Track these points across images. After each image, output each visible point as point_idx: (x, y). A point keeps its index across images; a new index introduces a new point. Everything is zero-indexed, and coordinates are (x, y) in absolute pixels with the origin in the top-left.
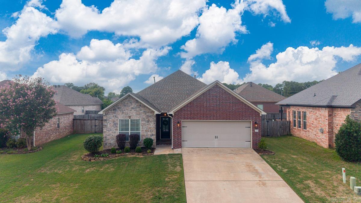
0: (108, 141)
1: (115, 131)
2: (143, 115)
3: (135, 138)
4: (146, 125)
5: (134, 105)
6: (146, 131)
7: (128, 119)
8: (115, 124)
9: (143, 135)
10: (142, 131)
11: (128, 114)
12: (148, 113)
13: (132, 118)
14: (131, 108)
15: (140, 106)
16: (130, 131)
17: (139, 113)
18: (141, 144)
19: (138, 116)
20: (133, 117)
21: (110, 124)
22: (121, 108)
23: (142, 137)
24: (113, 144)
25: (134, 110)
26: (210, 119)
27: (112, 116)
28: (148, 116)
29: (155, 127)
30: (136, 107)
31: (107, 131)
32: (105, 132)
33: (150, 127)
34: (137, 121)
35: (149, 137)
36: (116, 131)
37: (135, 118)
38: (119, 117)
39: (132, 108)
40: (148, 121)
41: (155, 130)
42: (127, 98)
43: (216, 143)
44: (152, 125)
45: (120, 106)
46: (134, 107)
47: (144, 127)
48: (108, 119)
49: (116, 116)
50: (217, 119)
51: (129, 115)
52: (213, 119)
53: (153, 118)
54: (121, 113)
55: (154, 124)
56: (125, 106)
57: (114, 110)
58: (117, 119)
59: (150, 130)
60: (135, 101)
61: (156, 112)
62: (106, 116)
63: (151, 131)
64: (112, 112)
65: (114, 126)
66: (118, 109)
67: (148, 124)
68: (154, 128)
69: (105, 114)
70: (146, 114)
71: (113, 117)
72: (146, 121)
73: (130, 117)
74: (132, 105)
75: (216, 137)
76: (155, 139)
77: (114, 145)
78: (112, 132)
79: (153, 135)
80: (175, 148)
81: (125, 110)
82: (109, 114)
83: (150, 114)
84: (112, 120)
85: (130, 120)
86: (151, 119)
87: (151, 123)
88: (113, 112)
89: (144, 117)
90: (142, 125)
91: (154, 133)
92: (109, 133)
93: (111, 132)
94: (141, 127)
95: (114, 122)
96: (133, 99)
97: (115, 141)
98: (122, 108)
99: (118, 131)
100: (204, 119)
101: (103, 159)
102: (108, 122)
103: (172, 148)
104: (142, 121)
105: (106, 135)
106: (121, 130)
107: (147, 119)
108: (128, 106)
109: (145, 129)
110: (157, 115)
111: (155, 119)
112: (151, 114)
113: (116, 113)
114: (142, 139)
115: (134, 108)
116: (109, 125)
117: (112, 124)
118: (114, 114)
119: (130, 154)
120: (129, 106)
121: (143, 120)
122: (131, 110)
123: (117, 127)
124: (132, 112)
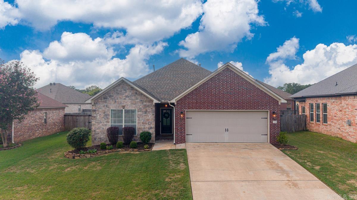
0: (97, 135)
1: (105, 123)
2: (139, 104)
3: (130, 131)
4: (143, 117)
5: (128, 93)
6: (143, 123)
7: (122, 109)
8: (106, 115)
9: (140, 129)
10: (139, 123)
11: (121, 103)
12: (145, 102)
13: (126, 108)
14: (125, 96)
15: (136, 93)
16: (123, 124)
17: (135, 102)
18: (137, 139)
19: (134, 106)
20: (128, 107)
21: (101, 115)
22: (113, 96)
23: (138, 131)
24: (103, 139)
25: (129, 99)
26: (219, 109)
27: (102, 105)
28: (145, 106)
29: (154, 118)
30: (131, 95)
31: (97, 124)
32: (94, 125)
33: (148, 118)
34: (133, 111)
35: (146, 130)
36: (108, 124)
37: (130, 108)
38: (110, 107)
39: (127, 96)
40: (146, 112)
41: (154, 122)
42: (121, 85)
43: (226, 137)
44: (150, 116)
45: (111, 94)
46: (129, 95)
47: (141, 118)
48: (97, 109)
49: (107, 106)
50: (227, 109)
51: (123, 105)
52: (223, 109)
53: (151, 108)
54: (113, 102)
55: (153, 115)
56: (118, 93)
57: (104, 98)
58: (109, 109)
59: (147, 122)
60: (130, 87)
61: (156, 101)
62: (95, 106)
63: (149, 123)
64: (102, 101)
65: (105, 117)
66: (110, 97)
67: (145, 116)
68: (153, 120)
69: (94, 103)
70: (143, 103)
71: (104, 107)
72: (143, 112)
73: (124, 107)
74: (126, 92)
75: (227, 129)
76: (154, 132)
77: (105, 140)
78: (103, 125)
79: (151, 128)
80: (178, 143)
81: (118, 99)
82: (99, 103)
83: (148, 103)
84: (102, 110)
85: (124, 110)
86: (149, 109)
87: (149, 114)
88: (104, 101)
89: (141, 107)
90: (139, 116)
91: (153, 125)
92: (99, 126)
93: (101, 124)
94: (137, 119)
95: (104, 113)
96: (127, 85)
97: (105, 135)
98: (115, 96)
99: (110, 124)
100: (212, 109)
101: (89, 155)
102: (98, 113)
103: (174, 143)
104: (138, 111)
105: (95, 128)
106: (113, 122)
107: (145, 109)
108: (121, 93)
109: (142, 121)
110: (157, 105)
111: (154, 109)
112: (150, 104)
113: (107, 102)
114: (138, 132)
115: (129, 97)
116: (98, 116)
117: (103, 115)
118: (105, 104)
119: (123, 150)
120: (123, 94)
121: (140, 110)
122: (125, 99)
123: (108, 118)
124: (126, 101)
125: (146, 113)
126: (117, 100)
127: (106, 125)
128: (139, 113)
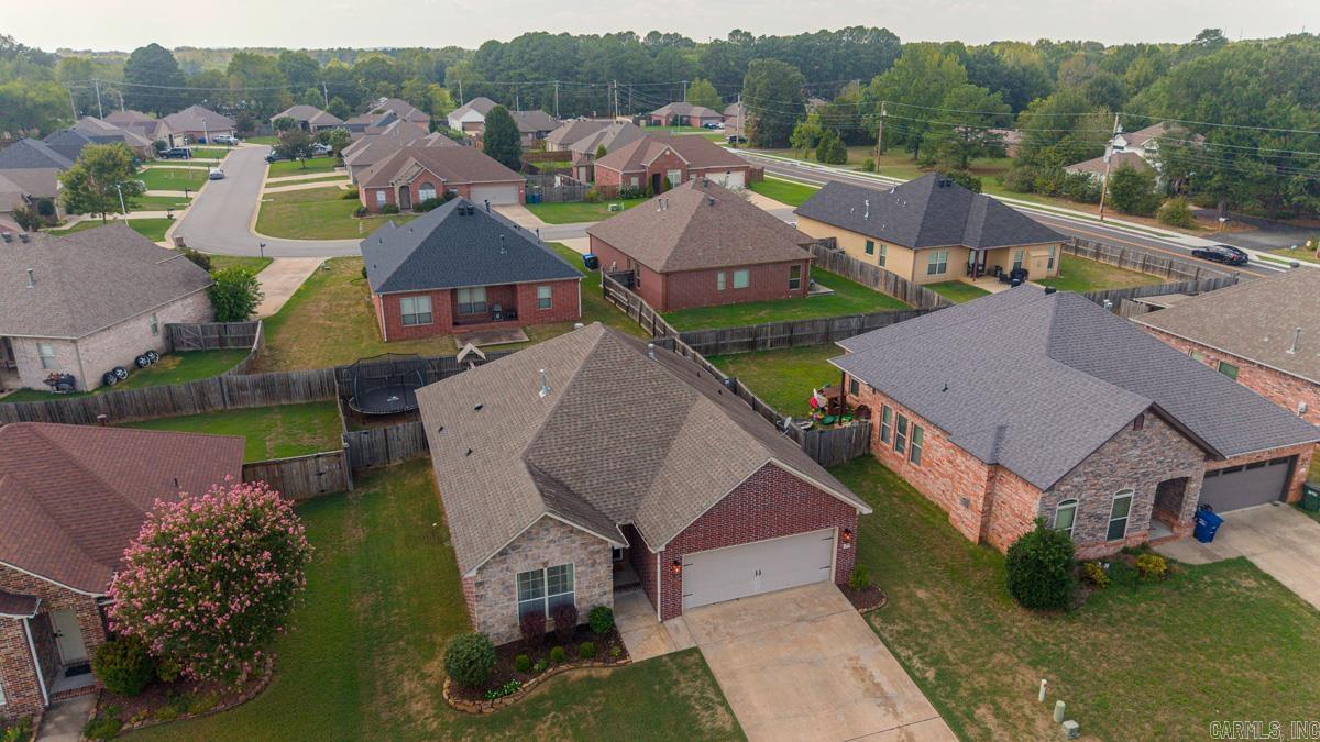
0: (488, 629)
1: (508, 604)
2: (579, 552)
4: (587, 575)
5: (555, 534)
6: (588, 587)
7: (541, 568)
8: (507, 587)
9: (581, 599)
10: (578, 588)
11: (539, 557)
12: (591, 547)
13: (550, 566)
14: (547, 542)
15: (571, 533)
16: (546, 597)
17: (569, 550)
19: (568, 557)
20: (554, 561)
21: (494, 589)
23: (579, 604)
24: (503, 633)
25: (557, 546)
27: (497, 570)
28: (592, 553)
29: (611, 573)
31: (486, 609)
32: (481, 611)
33: (599, 575)
34: (566, 568)
35: (595, 599)
36: (512, 603)
37: (559, 564)
38: (515, 569)
39: (551, 542)
41: (612, 580)
43: (756, 585)
44: (601, 571)
45: (519, 544)
47: (583, 579)
48: (488, 579)
49: (508, 569)
51: (544, 559)
53: (604, 557)
54: (522, 560)
55: (608, 567)
56: (533, 539)
57: (503, 555)
58: (513, 574)
59: (597, 583)
62: (483, 574)
63: (602, 585)
64: (497, 562)
65: (505, 591)
66: (515, 550)
67: (592, 572)
68: (608, 577)
70: (586, 548)
71: (502, 571)
72: (587, 565)
73: (545, 564)
74: (549, 534)
75: (758, 571)
76: (612, 600)
77: (508, 635)
78: (501, 608)
79: (605, 593)
81: (531, 550)
82: (490, 567)
83: (596, 548)
84: (499, 579)
85: (545, 570)
86: (600, 558)
87: (600, 568)
88: (501, 560)
89: (582, 556)
90: (579, 575)
91: (609, 587)
92: (492, 611)
93: (496, 608)
94: (575, 581)
95: (503, 584)
97: (509, 626)
98: (526, 547)
99: (517, 603)
102: (491, 587)
104: (577, 566)
105: (484, 617)
106: (523, 598)
107: (591, 559)
108: (539, 538)
109: (586, 584)
110: (618, 551)
111: (610, 555)
112: (601, 547)
113: (509, 560)
114: (579, 607)
115: (555, 541)
116: (490, 593)
117: (499, 588)
118: (503, 566)
120: (543, 539)
121: (581, 562)
122: (547, 547)
123: (512, 593)
124: (549, 550)
125: (593, 566)
126: (530, 553)
127: (508, 607)
128: (579, 569)
